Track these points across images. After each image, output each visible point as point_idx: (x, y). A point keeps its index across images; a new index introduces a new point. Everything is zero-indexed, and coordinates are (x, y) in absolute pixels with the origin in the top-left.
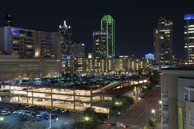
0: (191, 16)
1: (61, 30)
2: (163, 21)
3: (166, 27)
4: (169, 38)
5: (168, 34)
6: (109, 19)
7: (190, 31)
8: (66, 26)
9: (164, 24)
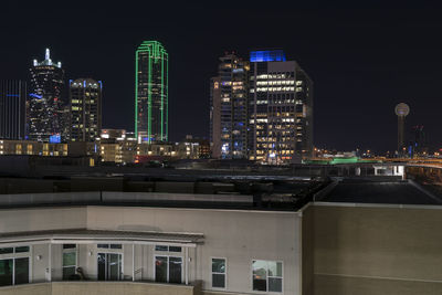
0: (264, 55)
1: (36, 70)
2: (229, 61)
3: (236, 75)
4: (241, 100)
5: (239, 91)
6: (154, 51)
7: (261, 86)
8: (50, 62)
9: (230, 70)
